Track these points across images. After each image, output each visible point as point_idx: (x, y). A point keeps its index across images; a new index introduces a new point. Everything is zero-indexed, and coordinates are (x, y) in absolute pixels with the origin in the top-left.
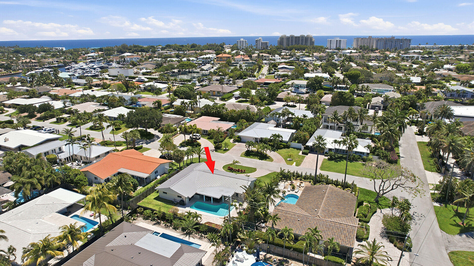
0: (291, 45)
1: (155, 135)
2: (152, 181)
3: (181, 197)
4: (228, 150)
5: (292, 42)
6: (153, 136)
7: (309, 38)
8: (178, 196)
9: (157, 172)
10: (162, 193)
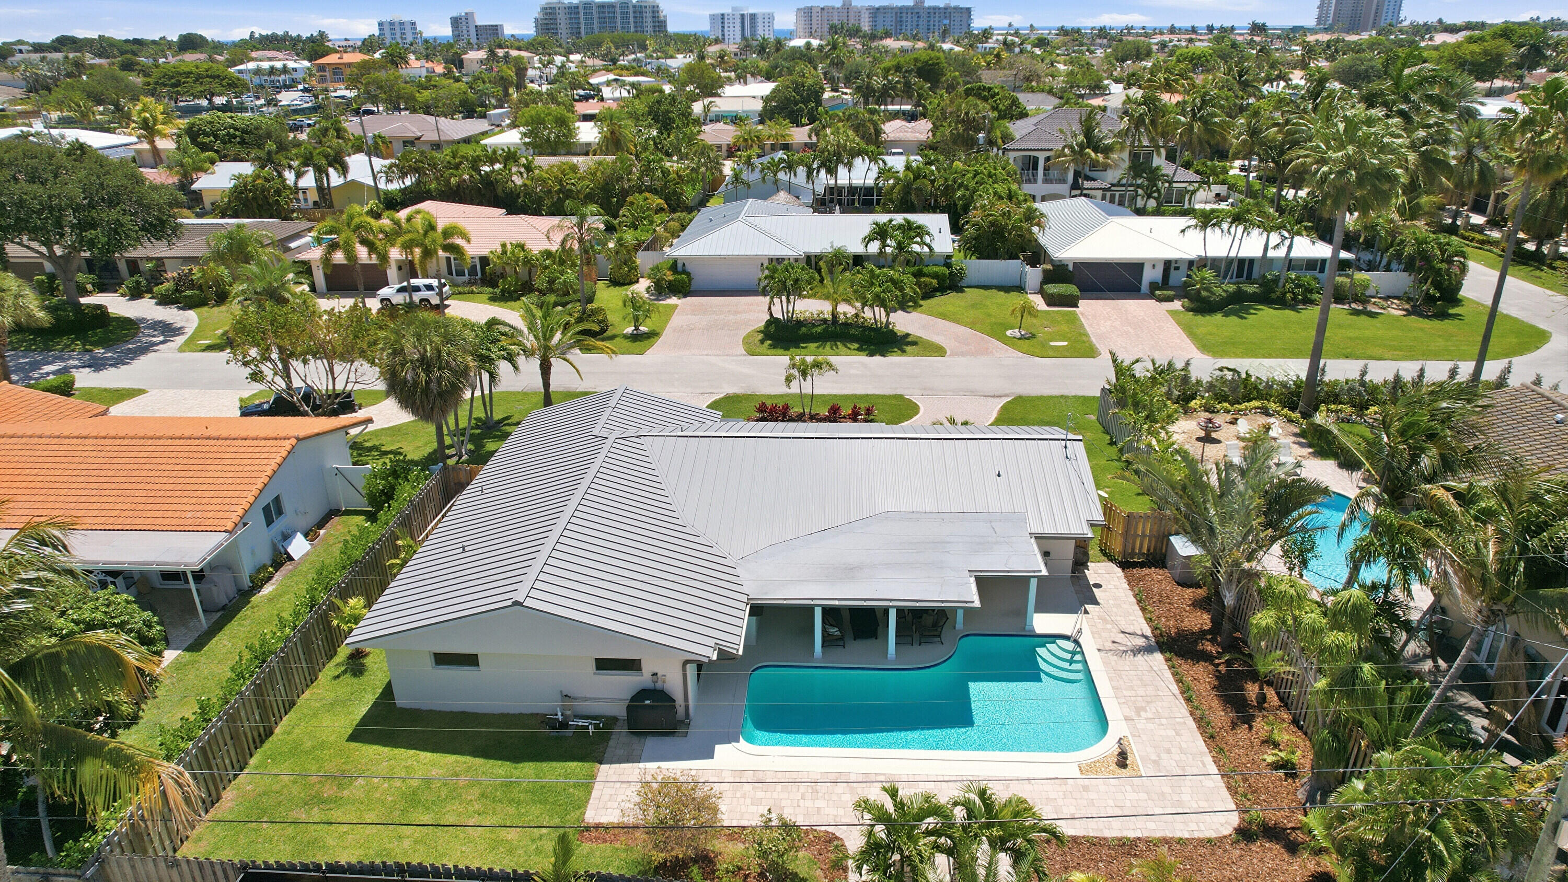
0: (587, 33)
1: (143, 320)
2: (256, 586)
3: (632, 665)
4: (652, 335)
5: (589, 22)
6: (129, 326)
7: (648, 10)
8: (603, 665)
9: (280, 512)
10: (429, 661)
